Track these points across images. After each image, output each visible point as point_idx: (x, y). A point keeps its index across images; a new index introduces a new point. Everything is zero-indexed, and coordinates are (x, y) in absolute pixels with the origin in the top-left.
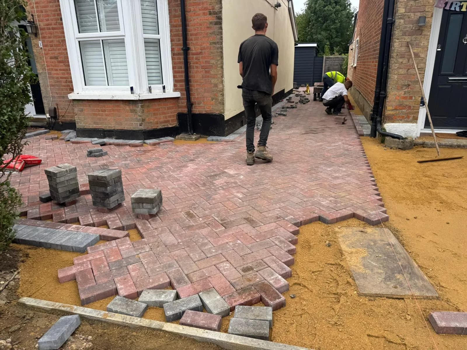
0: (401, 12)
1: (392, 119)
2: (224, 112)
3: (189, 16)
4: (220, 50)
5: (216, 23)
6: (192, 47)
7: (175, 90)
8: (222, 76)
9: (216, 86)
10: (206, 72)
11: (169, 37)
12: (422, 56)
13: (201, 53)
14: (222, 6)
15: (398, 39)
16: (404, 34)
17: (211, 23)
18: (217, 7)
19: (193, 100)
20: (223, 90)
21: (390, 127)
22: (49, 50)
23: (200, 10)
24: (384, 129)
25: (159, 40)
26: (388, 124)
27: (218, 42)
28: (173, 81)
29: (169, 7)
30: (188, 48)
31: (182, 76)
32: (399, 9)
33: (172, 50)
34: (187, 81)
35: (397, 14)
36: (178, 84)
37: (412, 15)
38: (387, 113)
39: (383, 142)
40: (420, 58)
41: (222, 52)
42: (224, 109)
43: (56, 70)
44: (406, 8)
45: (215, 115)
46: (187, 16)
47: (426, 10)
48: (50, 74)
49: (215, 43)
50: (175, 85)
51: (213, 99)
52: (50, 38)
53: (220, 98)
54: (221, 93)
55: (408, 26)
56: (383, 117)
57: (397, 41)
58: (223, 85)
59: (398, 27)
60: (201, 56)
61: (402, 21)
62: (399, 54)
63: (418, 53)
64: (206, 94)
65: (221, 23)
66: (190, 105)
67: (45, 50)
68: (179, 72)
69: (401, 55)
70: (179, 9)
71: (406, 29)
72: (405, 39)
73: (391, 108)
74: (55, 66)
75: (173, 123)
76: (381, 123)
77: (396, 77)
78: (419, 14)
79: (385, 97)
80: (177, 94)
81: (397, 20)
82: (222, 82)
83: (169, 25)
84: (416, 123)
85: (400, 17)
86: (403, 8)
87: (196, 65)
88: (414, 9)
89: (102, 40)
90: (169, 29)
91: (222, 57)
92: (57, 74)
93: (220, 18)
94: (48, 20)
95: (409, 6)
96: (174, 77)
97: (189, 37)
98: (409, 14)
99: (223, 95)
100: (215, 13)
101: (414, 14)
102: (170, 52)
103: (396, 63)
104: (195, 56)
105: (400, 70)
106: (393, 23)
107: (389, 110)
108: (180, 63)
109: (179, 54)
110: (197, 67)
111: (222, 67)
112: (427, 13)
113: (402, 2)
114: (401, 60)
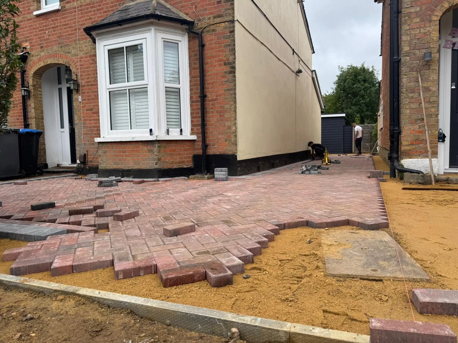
0: (406, 50)
1: (409, 155)
2: (236, 153)
3: (206, 67)
4: (233, 96)
5: (230, 72)
6: (208, 95)
7: (192, 134)
8: (235, 119)
9: (229, 128)
10: (221, 116)
11: (189, 86)
12: (434, 89)
13: (216, 99)
14: (235, 57)
15: (406, 75)
16: (412, 70)
17: (225, 72)
18: (231, 58)
19: (208, 142)
20: (236, 132)
21: (407, 163)
22: (86, 103)
23: (216, 61)
24: (402, 165)
25: (180, 89)
26: (405, 160)
27: (232, 89)
28: (190, 125)
29: (190, 61)
30: (205, 95)
31: (198, 121)
32: (403, 47)
33: (191, 98)
34: (203, 125)
35: (402, 52)
36: (195, 128)
37: (417, 52)
38: (403, 149)
39: (402, 178)
40: (431, 92)
41: (235, 98)
42: (236, 150)
43: (90, 120)
44: (410, 46)
45: (228, 155)
46: (205, 67)
47: (431, 47)
48: (84, 123)
49: (229, 90)
50: (192, 129)
51: (226, 140)
52: (88, 93)
53: (233, 139)
54: (234, 134)
55: (415, 62)
56: (400, 153)
57: (405, 77)
58: (236, 127)
59: (404, 64)
60: (216, 102)
61: (408, 58)
62: (408, 89)
63: (429, 87)
64: (220, 136)
65: (234, 72)
66: (205, 146)
67: (83, 103)
68: (196, 117)
69: (411, 90)
70: (198, 62)
71: (413, 66)
72: (413, 75)
73: (407, 143)
74: (90, 117)
75: (189, 164)
76: (398, 159)
77: (408, 111)
78: (424, 51)
79: (400, 133)
80: (194, 137)
81: (402, 58)
82: (235, 124)
83: (189, 77)
84: (437, 158)
85: (405, 54)
86: (408, 46)
87: (212, 110)
88: (418, 46)
89: (129, 90)
90: (189, 79)
91: (235, 102)
92: (90, 124)
93: (234, 68)
94: (88, 78)
95: (414, 44)
96: (192, 121)
97: (206, 86)
98: (414, 51)
99: (236, 136)
100: (229, 64)
101: (420, 51)
102: (189, 100)
103: (406, 98)
104: (211, 103)
105: (412, 105)
106: (399, 61)
107: (405, 146)
108: (198, 109)
109: (197, 101)
110: (212, 112)
111: (235, 111)
112: (433, 49)
113: (406, 41)
114: (411, 95)
